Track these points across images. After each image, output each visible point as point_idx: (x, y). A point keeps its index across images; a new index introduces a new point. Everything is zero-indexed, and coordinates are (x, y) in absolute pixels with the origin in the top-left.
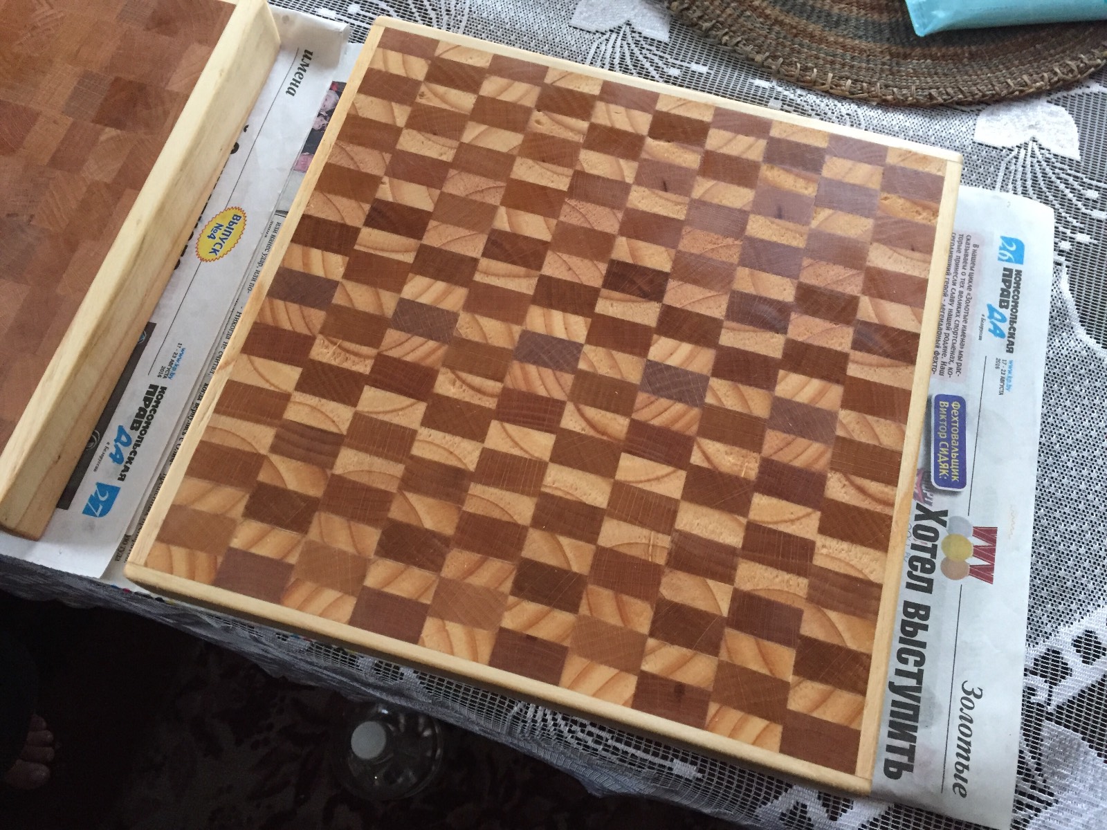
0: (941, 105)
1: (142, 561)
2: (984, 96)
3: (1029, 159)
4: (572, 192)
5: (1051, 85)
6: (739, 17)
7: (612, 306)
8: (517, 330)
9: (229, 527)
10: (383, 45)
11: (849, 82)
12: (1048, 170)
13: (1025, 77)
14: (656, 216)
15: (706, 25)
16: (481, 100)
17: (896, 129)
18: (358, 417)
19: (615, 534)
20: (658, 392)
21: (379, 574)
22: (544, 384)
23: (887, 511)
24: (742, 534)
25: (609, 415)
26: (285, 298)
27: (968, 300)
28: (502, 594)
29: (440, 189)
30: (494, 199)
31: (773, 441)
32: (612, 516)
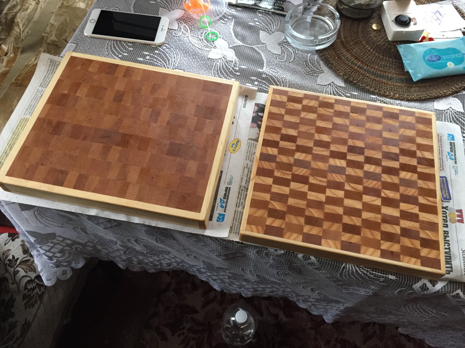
0: (424, 100)
1: (245, 230)
2: (435, 96)
3: (450, 113)
4: (333, 128)
5: (452, 92)
6: (363, 79)
7: (351, 157)
8: (327, 165)
9: (265, 220)
10: (273, 93)
11: (397, 95)
12: (456, 115)
13: (445, 91)
14: (357, 133)
15: (355, 82)
16: (303, 106)
17: (413, 107)
18: (291, 190)
19: (366, 215)
20: (369, 178)
21: (307, 229)
22: (338, 178)
23: (435, 205)
24: (399, 213)
25: (357, 185)
26: (264, 160)
27: (442, 151)
28: (340, 232)
29: (298, 130)
30: (313, 131)
31: (402, 189)
32: (364, 211)
